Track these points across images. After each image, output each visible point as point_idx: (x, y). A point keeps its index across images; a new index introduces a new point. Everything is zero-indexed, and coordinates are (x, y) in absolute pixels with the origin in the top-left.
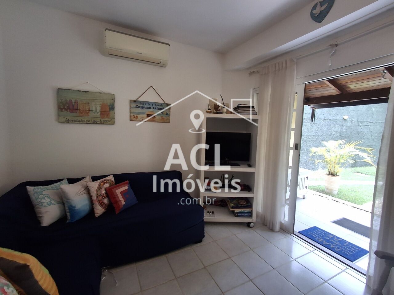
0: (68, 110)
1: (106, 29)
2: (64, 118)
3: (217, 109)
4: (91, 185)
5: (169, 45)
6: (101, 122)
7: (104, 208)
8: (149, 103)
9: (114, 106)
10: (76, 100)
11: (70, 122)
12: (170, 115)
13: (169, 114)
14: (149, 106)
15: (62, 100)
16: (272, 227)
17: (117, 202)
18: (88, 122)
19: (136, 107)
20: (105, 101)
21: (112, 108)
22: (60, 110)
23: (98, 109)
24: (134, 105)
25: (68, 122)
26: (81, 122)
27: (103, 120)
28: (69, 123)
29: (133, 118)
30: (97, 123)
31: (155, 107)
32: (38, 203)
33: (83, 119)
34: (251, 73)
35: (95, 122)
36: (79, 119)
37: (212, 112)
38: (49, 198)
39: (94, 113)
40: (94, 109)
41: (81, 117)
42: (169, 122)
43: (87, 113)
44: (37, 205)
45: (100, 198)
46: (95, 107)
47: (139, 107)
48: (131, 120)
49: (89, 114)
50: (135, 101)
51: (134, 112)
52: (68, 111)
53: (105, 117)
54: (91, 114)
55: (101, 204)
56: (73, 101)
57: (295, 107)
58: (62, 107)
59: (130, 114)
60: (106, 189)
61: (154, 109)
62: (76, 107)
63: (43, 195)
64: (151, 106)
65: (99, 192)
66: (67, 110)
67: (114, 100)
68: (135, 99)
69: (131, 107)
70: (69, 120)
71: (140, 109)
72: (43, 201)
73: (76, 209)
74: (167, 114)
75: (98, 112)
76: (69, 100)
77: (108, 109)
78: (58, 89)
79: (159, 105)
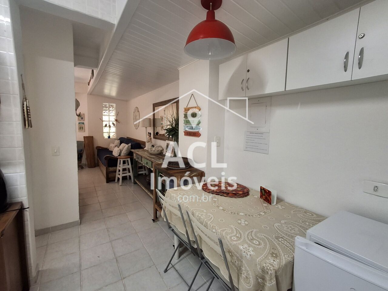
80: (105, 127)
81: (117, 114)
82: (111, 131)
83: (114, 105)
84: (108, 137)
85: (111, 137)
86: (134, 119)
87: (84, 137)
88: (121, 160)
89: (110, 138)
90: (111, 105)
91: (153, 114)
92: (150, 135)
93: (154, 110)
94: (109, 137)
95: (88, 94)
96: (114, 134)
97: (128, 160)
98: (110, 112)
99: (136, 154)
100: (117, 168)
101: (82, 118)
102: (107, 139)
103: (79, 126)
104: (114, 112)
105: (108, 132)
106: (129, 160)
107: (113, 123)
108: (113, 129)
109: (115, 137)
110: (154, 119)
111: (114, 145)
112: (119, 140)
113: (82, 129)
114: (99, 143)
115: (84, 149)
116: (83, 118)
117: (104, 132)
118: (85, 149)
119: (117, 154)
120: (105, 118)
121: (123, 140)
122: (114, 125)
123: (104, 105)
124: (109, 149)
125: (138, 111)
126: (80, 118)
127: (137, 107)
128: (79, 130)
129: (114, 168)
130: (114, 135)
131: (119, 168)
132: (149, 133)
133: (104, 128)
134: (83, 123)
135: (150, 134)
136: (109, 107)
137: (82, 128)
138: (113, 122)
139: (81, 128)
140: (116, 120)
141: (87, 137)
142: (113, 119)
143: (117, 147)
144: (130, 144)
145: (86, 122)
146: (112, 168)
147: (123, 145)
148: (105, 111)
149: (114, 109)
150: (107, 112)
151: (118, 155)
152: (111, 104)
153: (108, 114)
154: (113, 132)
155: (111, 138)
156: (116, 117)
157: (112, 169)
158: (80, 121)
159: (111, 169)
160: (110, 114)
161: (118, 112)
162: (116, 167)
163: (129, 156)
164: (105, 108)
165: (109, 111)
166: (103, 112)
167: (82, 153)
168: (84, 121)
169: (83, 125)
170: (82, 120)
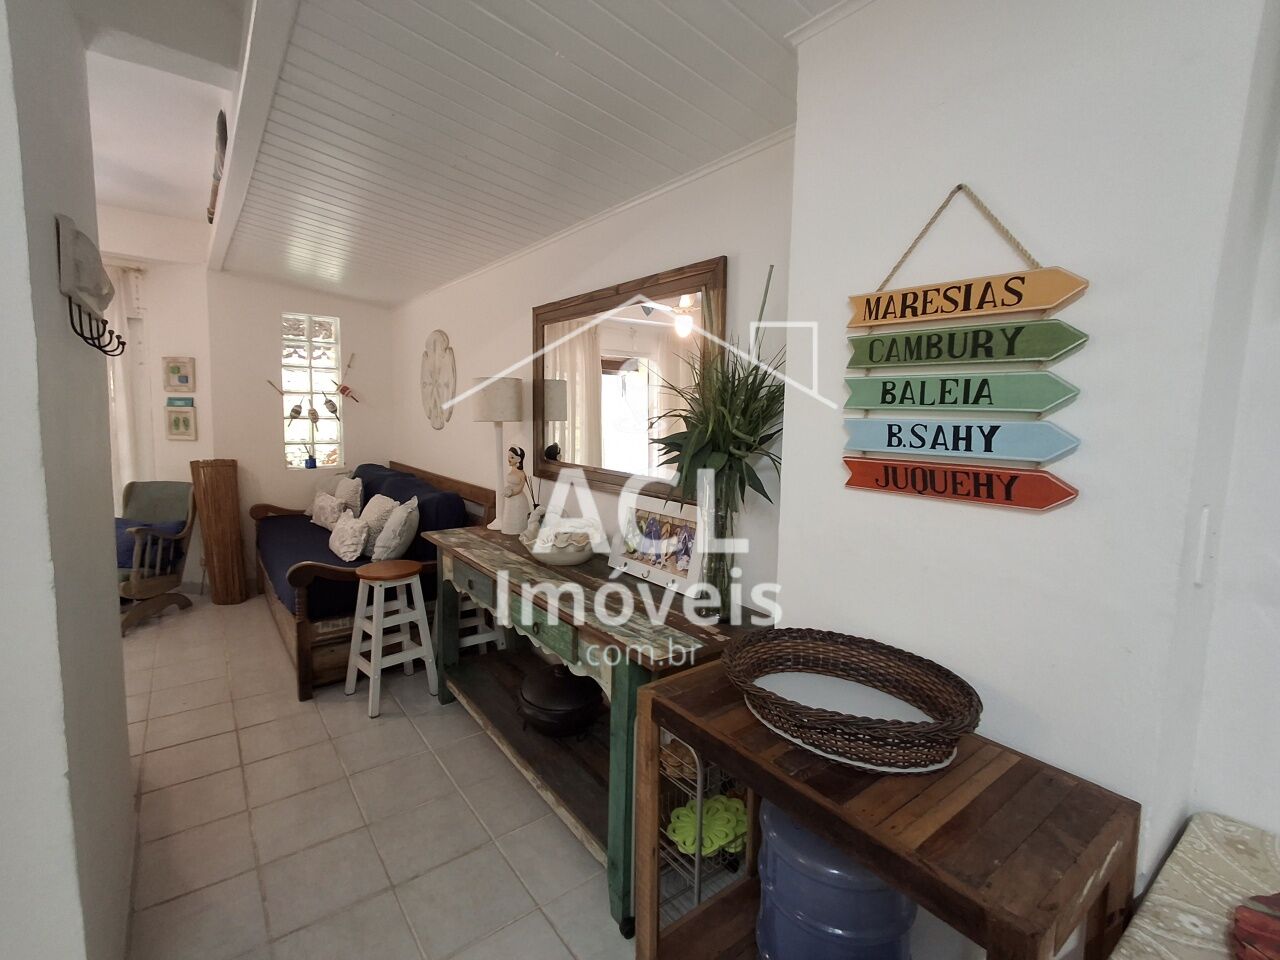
80: (292, 417)
81: (348, 364)
82: (318, 437)
83: (335, 323)
84: (303, 465)
85: (318, 464)
86: (424, 384)
87: (195, 465)
88: (376, 585)
89: (315, 467)
90: (321, 324)
91: (536, 362)
92: (519, 459)
93: (539, 342)
94: (311, 463)
95: (210, 269)
96: (333, 447)
97: (408, 587)
98: (316, 353)
99: (457, 558)
100: (352, 623)
101: (184, 379)
102: (300, 471)
103: (171, 412)
104: (332, 354)
105: (308, 439)
106: (416, 582)
107: (329, 403)
108: (330, 429)
109: (338, 462)
110: (539, 386)
111: (335, 502)
112: (358, 480)
113: (182, 428)
114: (265, 489)
115: (193, 519)
116: (190, 380)
117: (287, 439)
118: (197, 521)
119: (354, 547)
120: (291, 380)
121: (377, 480)
122: (334, 412)
123: (287, 320)
124: (311, 518)
125: (448, 349)
126: (175, 380)
127: (440, 331)
128: (172, 434)
129: (340, 622)
130: (334, 452)
131: (367, 622)
132: (513, 450)
133: (287, 422)
134: (190, 402)
135: (522, 455)
136: (313, 334)
137: (186, 423)
138: (329, 397)
139: (180, 424)
140: (344, 390)
141: (207, 464)
142: (327, 382)
143: (350, 512)
144: (414, 502)
145: (203, 395)
146: (331, 622)
147: (379, 502)
148: (292, 350)
149: (332, 340)
150: (301, 352)
151: (358, 554)
152: (317, 319)
153: (305, 363)
154: (327, 439)
155: (323, 469)
156: (345, 375)
157: (330, 629)
158: (176, 391)
159: (326, 630)
160: (315, 363)
161: (353, 355)
162: (347, 620)
163: (416, 565)
164: (291, 337)
165: (313, 348)
166: (285, 352)
167: (183, 539)
168: (194, 391)
169: (189, 409)
170: (185, 389)
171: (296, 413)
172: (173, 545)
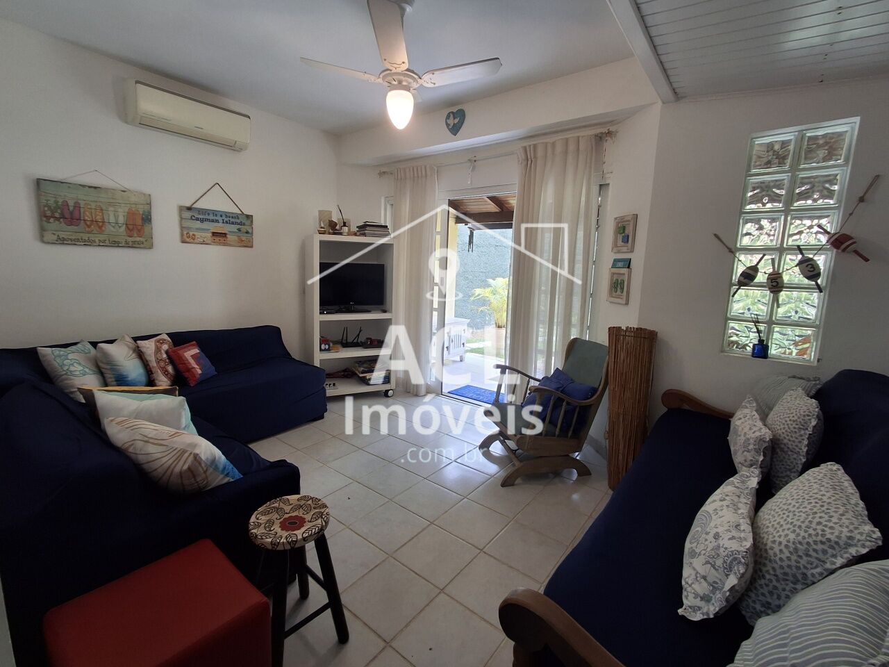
0: (61, 220)
1: (137, 82)
2: (54, 234)
3: (333, 228)
4: (144, 345)
5: (249, 117)
6: (127, 243)
7: (169, 379)
8: (215, 213)
9: (151, 216)
10: (75, 203)
11: (65, 242)
12: (252, 233)
13: (250, 232)
14: (215, 218)
15: (48, 200)
16: (417, 392)
17: (190, 370)
18: (102, 244)
19: (191, 219)
20: (133, 206)
21: (147, 219)
22: (45, 219)
23: (121, 220)
24: (187, 214)
25: (61, 242)
26: (88, 243)
27: (130, 239)
28: (63, 244)
29: (187, 237)
30: (120, 245)
31: (226, 219)
32: (65, 372)
33: (92, 237)
34: (382, 174)
35: (115, 244)
36: (85, 237)
37: (327, 232)
38: (80, 364)
39: (114, 227)
40: (112, 219)
41: (89, 233)
42: (252, 247)
43: (100, 227)
44: (63, 375)
45: (162, 364)
46: (115, 216)
47: (197, 219)
48: (183, 242)
49: (103, 228)
50: (189, 209)
51: (189, 228)
52: (61, 223)
53: (135, 235)
54: (109, 229)
55: (166, 373)
56: (71, 203)
57: (438, 229)
58: (49, 213)
59: (182, 230)
60: (167, 352)
61: (223, 223)
62: (76, 215)
63: (69, 361)
64: (218, 218)
65: (159, 355)
66: (59, 221)
67: (150, 204)
68: (188, 205)
69: (181, 219)
70: (64, 239)
71: (199, 222)
72: (72, 368)
73: (129, 379)
74: (247, 232)
75: (120, 225)
76: (63, 202)
77: (139, 222)
78: (38, 179)
79: (232, 217)
80: (743, 283)
81: (860, 196)
82: (779, 314)
83: (850, 130)
89: (765, 356)
94: (761, 350)
95: (663, 103)
96: (805, 333)
101: (627, 240)
102: (743, 357)
105: (763, 316)
107: (808, 262)
108: (801, 303)
109: (807, 355)
113: (619, 292)
116: (631, 240)
126: (620, 240)
128: (612, 296)
130: (803, 341)
133: (732, 290)
134: (628, 264)
137: (623, 285)
138: (812, 255)
139: (618, 287)
140: (839, 242)
145: (638, 256)
149: (837, 160)
154: (795, 318)
155: (777, 363)
158: (619, 252)
167: (590, 406)
168: (632, 251)
169: (625, 271)
170: (625, 249)
171: (748, 277)
172: (577, 410)
